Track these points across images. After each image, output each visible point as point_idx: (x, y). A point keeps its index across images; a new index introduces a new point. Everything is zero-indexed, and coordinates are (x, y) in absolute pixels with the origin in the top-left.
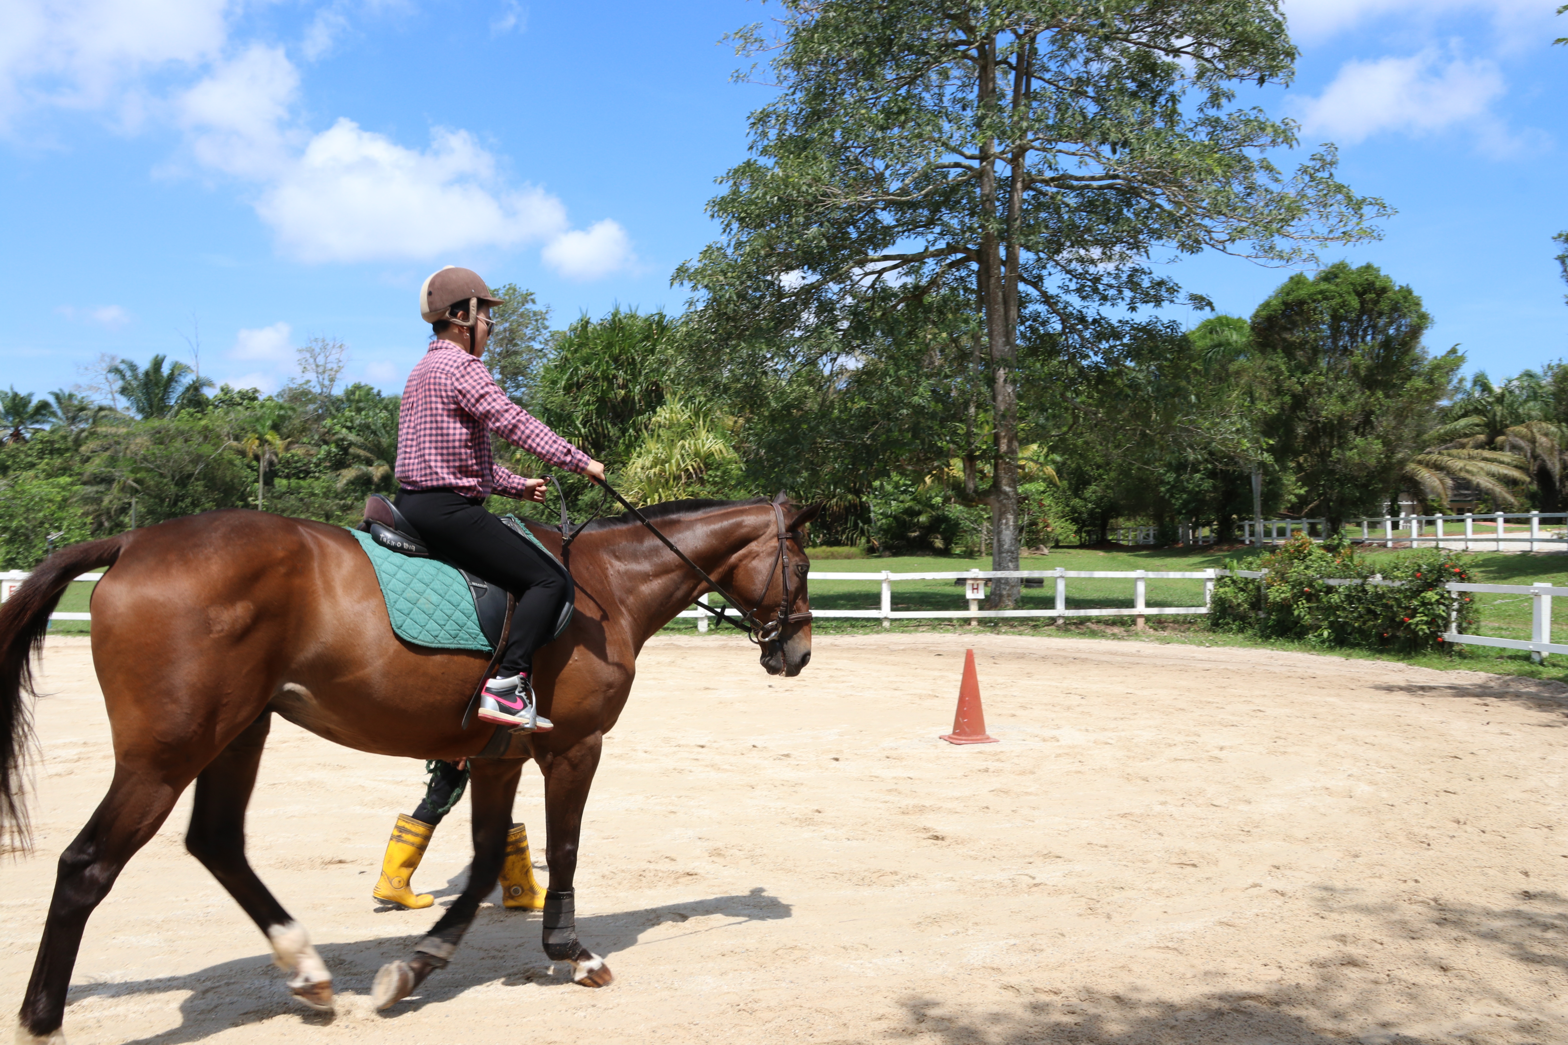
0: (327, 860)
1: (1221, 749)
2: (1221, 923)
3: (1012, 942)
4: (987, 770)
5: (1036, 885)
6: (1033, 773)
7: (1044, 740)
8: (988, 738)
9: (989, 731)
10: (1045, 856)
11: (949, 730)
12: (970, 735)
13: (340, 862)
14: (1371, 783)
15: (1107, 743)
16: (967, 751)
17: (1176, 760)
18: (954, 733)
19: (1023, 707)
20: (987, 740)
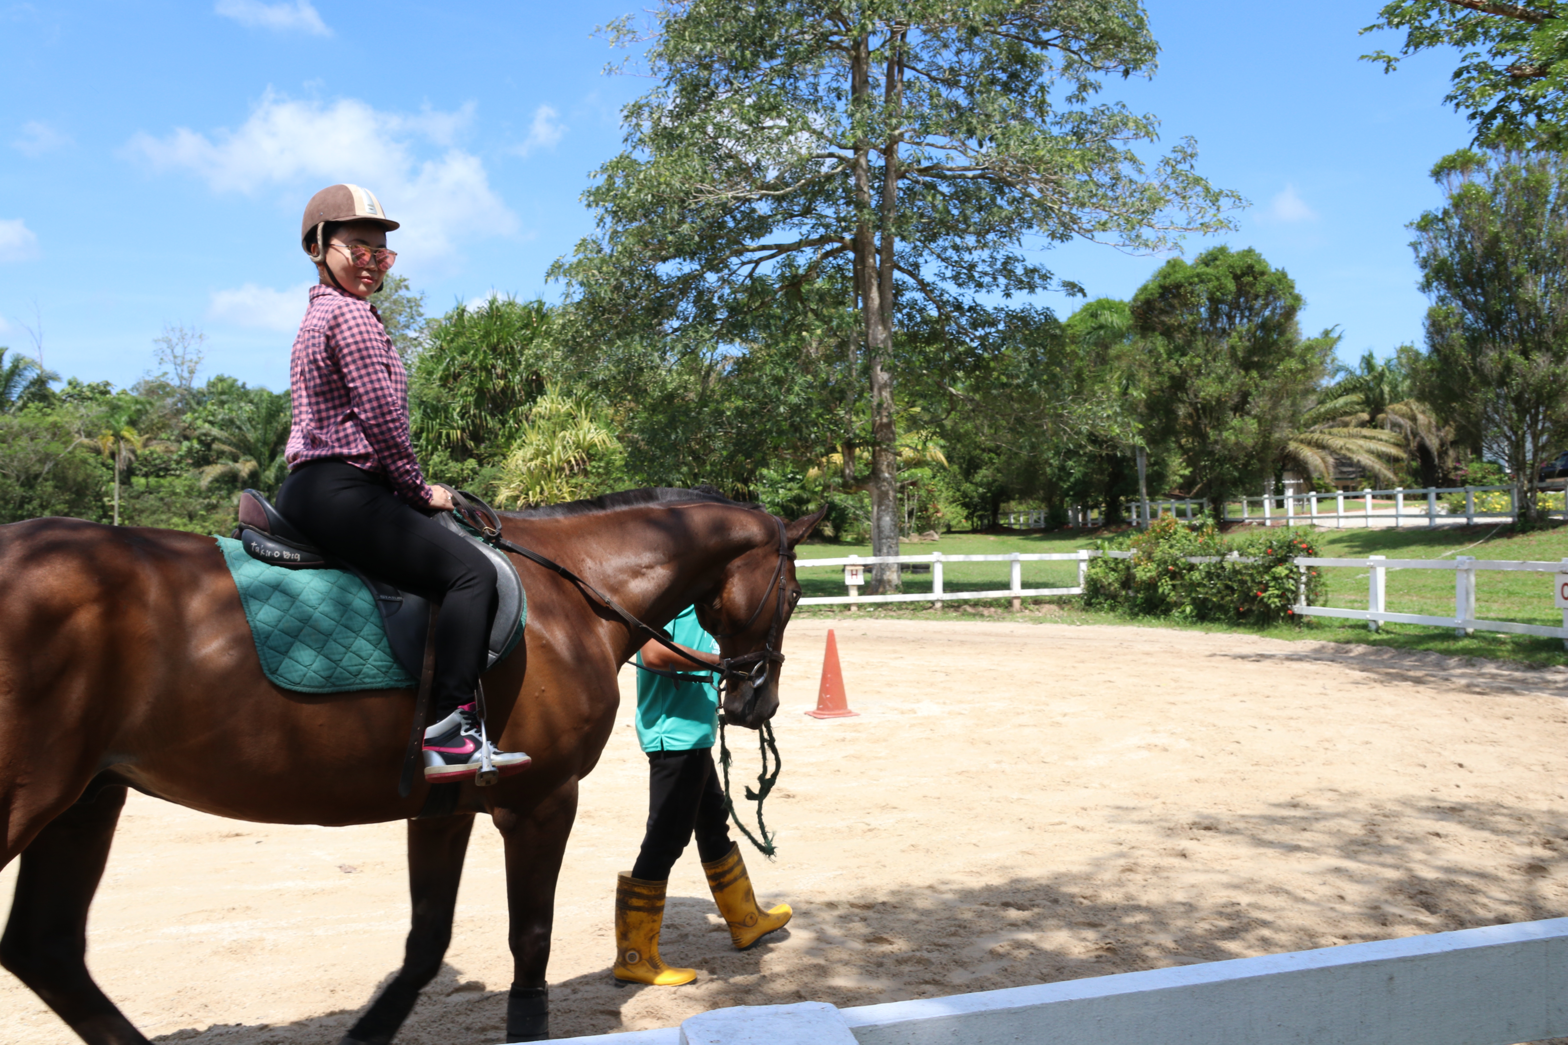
0: (224, 834)
1: (1065, 715)
2: (1023, 852)
3: (839, 872)
4: (843, 740)
5: (870, 830)
6: (885, 740)
7: (903, 713)
8: (850, 712)
9: (851, 706)
10: (883, 808)
11: (813, 706)
12: (833, 710)
13: (237, 835)
14: (1189, 739)
15: (961, 714)
16: (830, 724)
17: (1020, 726)
18: (818, 709)
19: (889, 685)
20: (849, 714)
